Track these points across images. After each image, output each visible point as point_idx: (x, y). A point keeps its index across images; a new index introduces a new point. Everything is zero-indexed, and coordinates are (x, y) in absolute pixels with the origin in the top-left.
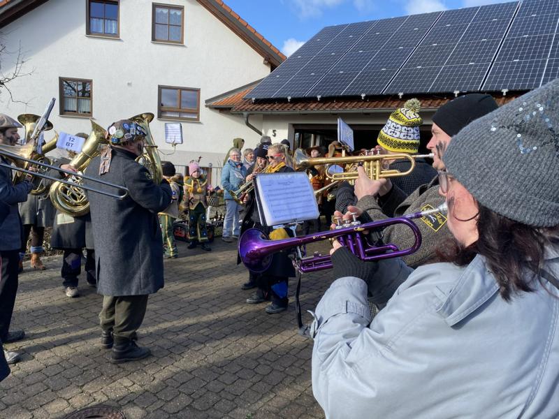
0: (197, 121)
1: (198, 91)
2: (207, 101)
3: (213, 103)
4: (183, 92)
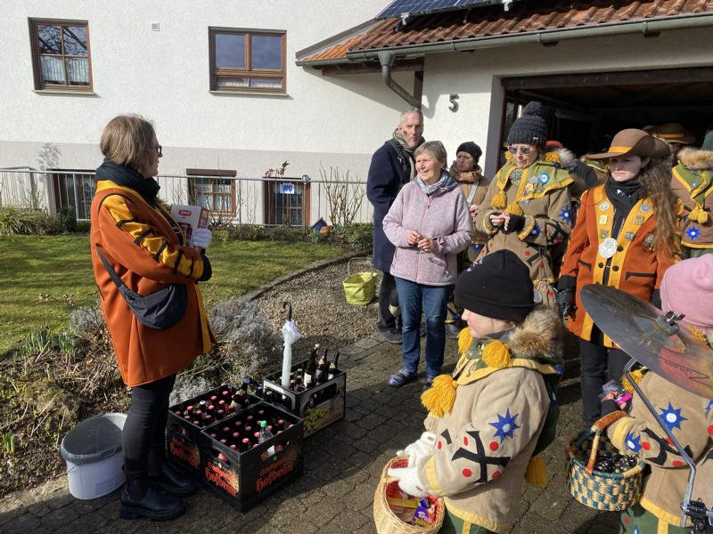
0: (281, 94)
1: (281, 35)
2: (299, 55)
3: (310, 57)
4: (254, 38)
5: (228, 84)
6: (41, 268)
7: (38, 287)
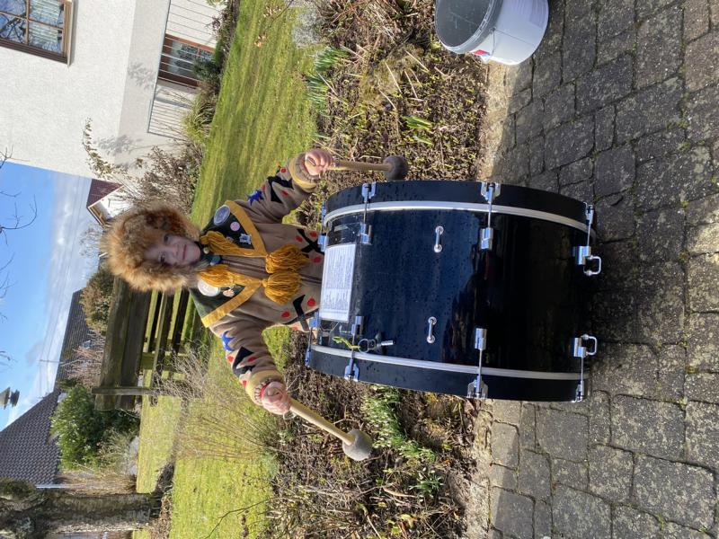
6: (246, 100)
7: (263, 100)
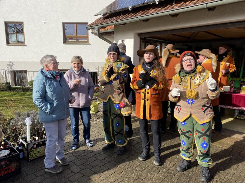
5: (69, 40)
